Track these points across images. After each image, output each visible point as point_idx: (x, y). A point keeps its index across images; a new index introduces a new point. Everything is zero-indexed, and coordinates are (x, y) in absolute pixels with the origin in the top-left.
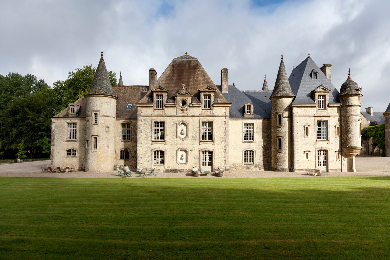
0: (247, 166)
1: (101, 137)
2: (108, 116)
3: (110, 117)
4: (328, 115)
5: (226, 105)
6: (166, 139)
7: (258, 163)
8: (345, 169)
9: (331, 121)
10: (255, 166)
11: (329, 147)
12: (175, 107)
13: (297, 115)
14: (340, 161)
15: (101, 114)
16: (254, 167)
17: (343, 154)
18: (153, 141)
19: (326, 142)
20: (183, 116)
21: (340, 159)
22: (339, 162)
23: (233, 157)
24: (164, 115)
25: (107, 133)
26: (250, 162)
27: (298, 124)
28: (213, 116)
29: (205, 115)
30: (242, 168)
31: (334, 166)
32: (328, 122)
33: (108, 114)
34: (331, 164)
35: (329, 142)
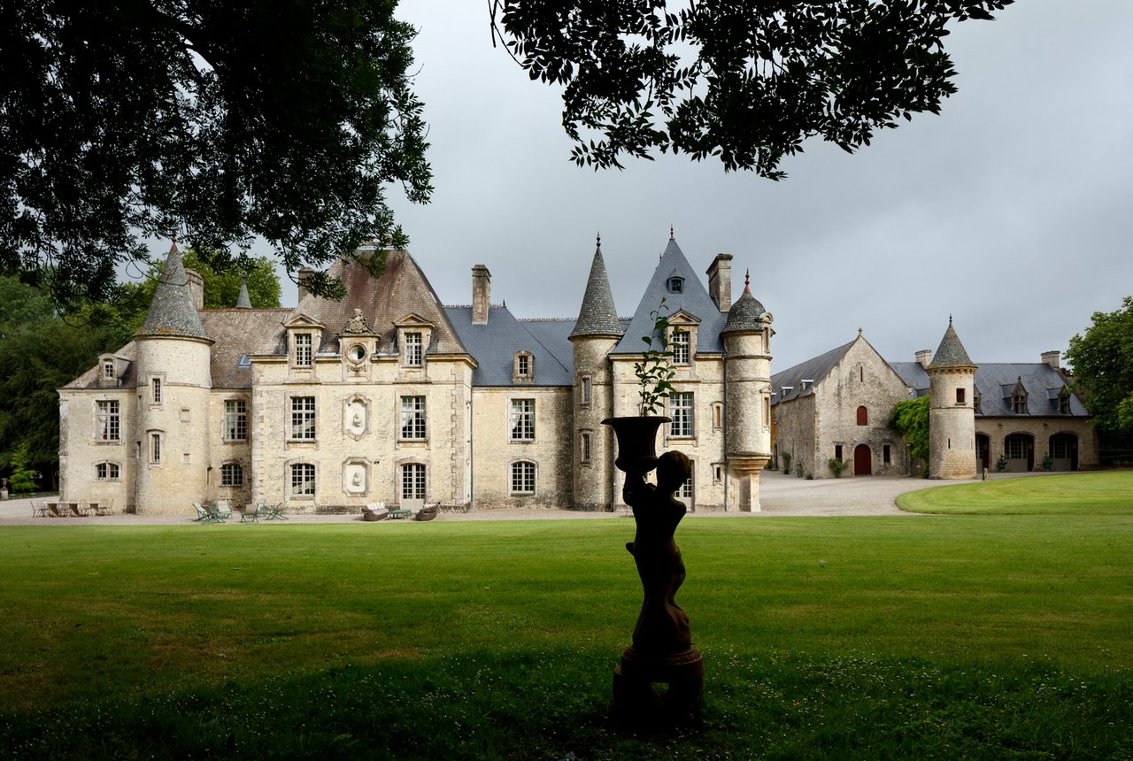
0: (518, 499)
1: (169, 435)
2: (185, 385)
3: (192, 386)
4: (695, 380)
5: (455, 358)
6: (317, 437)
7: (544, 493)
8: (734, 503)
9: (701, 391)
10: (537, 499)
11: (697, 454)
12: (340, 362)
13: (623, 379)
14: (723, 487)
15: (168, 380)
16: (533, 501)
17: (730, 468)
18: (289, 442)
19: (690, 442)
20: (358, 384)
21: (723, 480)
22: (719, 489)
23: (485, 479)
24: (313, 381)
25: (184, 424)
26: (527, 489)
27: (625, 400)
28: (427, 383)
29: (408, 380)
30: (507, 503)
31: (709, 498)
32: (695, 395)
33: (187, 381)
34: (700, 494)
35: (697, 442)
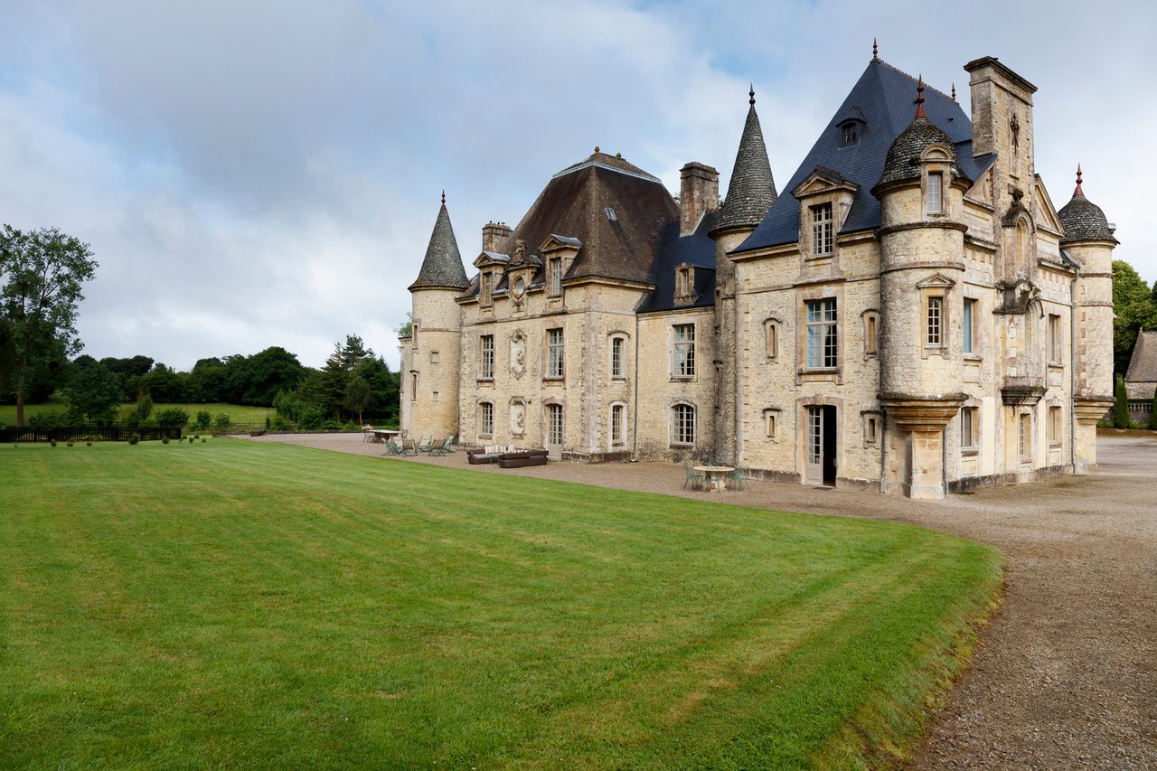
0: (676, 451)
1: (422, 375)
2: (434, 330)
3: (440, 330)
4: (837, 277)
5: (583, 282)
6: (495, 377)
7: (702, 445)
8: (894, 481)
9: (847, 296)
10: (694, 454)
11: (841, 396)
12: (507, 297)
13: (747, 288)
14: (879, 452)
15: (422, 327)
16: (690, 455)
17: (890, 422)
18: (479, 381)
19: (830, 377)
20: (519, 319)
21: (879, 441)
22: (872, 457)
23: (647, 425)
24: (493, 319)
25: (433, 365)
26: (688, 440)
27: (749, 318)
28: (564, 313)
29: (551, 311)
30: (666, 456)
31: (857, 469)
32: (838, 302)
33: (436, 326)
34: (845, 459)
35: (840, 377)
